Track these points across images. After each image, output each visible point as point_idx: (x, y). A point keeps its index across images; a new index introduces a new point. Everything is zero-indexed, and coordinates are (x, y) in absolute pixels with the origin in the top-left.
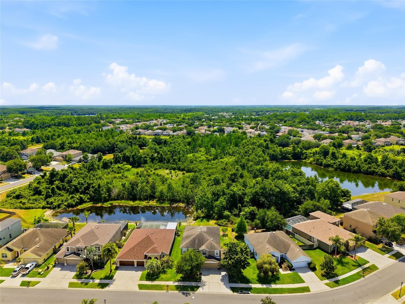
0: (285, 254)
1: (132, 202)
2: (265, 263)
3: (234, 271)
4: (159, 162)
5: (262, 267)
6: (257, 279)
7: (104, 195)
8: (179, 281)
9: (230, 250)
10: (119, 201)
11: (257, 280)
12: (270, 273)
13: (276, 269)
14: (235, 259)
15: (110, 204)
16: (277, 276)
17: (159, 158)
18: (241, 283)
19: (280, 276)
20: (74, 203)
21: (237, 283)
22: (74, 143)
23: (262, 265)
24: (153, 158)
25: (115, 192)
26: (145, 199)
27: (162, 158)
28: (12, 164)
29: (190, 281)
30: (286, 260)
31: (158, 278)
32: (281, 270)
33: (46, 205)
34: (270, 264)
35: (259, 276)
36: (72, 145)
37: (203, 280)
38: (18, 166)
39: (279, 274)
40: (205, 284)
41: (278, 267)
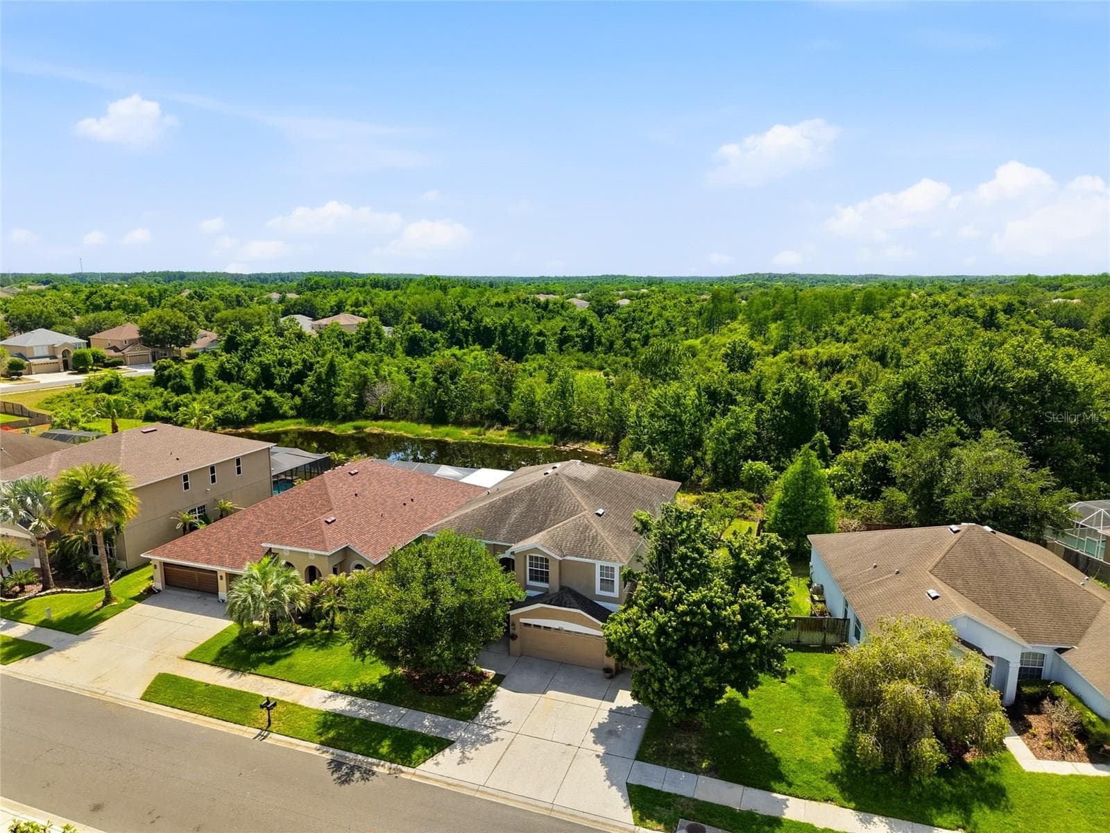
0: (1060, 651)
1: (429, 427)
2: (902, 673)
3: (662, 685)
4: (579, 350)
5: (877, 699)
6: (836, 767)
7: (343, 396)
8: (367, 693)
9: (664, 555)
10: (389, 423)
11: (833, 777)
12: (928, 748)
13: (977, 727)
14: (681, 608)
15: (356, 428)
16: (990, 779)
17: (583, 337)
18: (718, 772)
19: (1006, 780)
20: (243, 415)
21: (690, 766)
22: (365, 303)
23: (874, 684)
24: (565, 337)
25: (383, 392)
26: (473, 424)
27: (591, 338)
28: (153, 319)
29: (415, 705)
30: (1060, 691)
31: (272, 660)
32: (1016, 745)
33: (158, 412)
34: (940, 683)
35: (848, 752)
36: (361, 308)
37: (493, 709)
38: (168, 328)
39: (1005, 768)
40: (493, 737)
41: (999, 717)
